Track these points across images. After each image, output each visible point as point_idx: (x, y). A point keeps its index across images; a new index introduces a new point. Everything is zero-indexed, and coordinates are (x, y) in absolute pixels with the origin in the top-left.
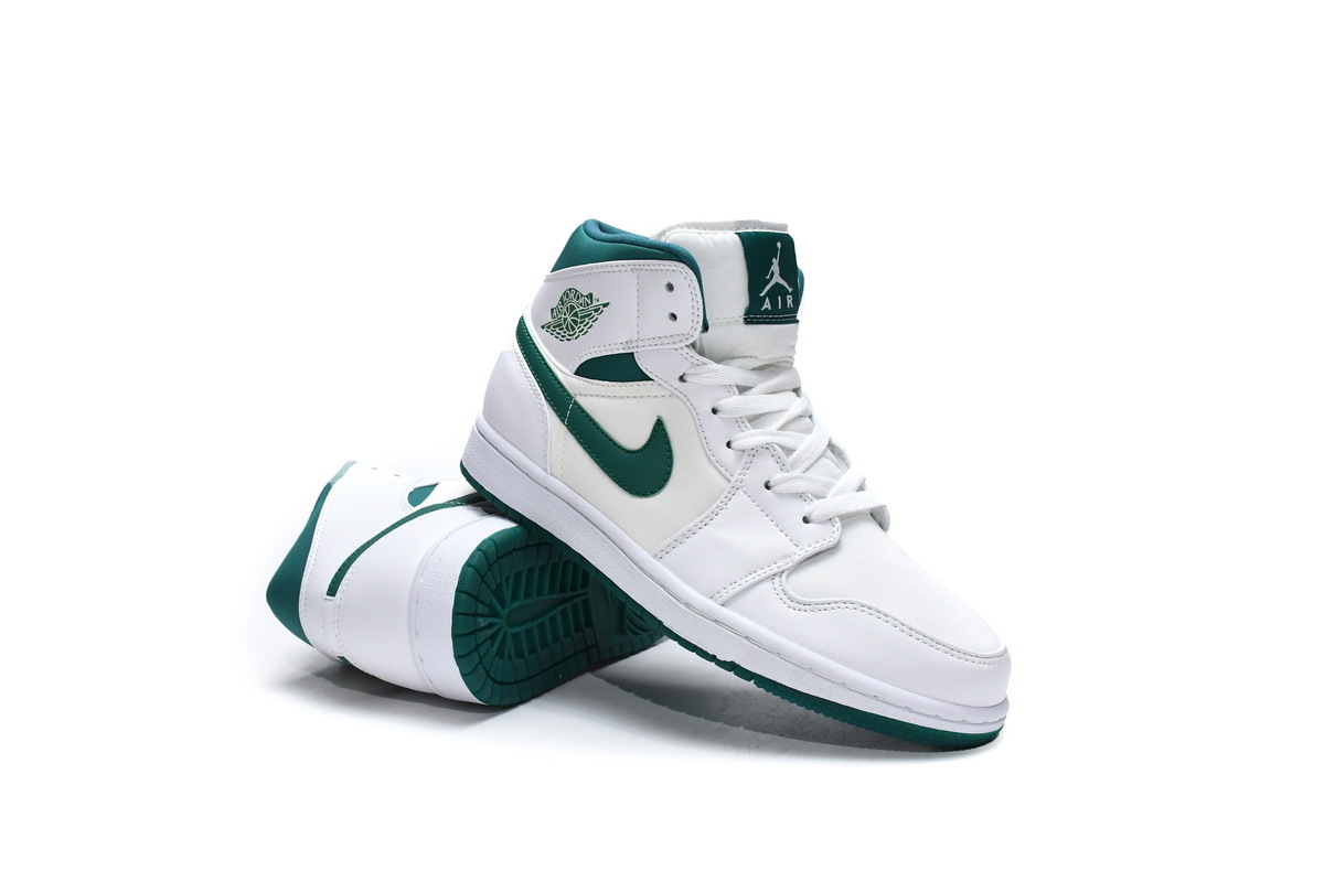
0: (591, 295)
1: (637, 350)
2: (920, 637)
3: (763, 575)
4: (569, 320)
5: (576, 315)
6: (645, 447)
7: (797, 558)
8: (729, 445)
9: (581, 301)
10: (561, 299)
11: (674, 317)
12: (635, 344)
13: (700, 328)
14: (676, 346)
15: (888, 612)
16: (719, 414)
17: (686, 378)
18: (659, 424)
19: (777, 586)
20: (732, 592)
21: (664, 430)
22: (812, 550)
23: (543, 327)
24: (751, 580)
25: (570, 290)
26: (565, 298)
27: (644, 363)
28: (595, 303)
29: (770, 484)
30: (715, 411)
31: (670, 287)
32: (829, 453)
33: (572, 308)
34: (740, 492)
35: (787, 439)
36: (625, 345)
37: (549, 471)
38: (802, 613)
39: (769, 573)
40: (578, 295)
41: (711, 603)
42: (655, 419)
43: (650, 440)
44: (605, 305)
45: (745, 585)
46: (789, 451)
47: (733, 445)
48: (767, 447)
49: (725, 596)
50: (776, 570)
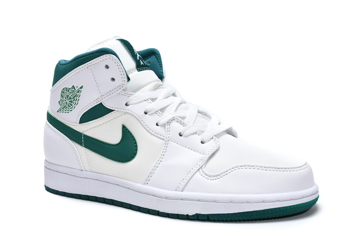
0: (73, 86)
1: (102, 100)
2: (271, 169)
3: (194, 172)
4: (68, 102)
5: (70, 98)
6: (122, 140)
7: (206, 159)
8: (157, 125)
9: (70, 91)
10: (61, 95)
11: (113, 79)
12: (101, 99)
13: (126, 80)
14: (118, 92)
15: (253, 165)
16: (149, 113)
17: (128, 104)
18: (124, 128)
19: (202, 173)
20: (184, 184)
21: (127, 129)
22: (210, 154)
23: (58, 111)
24: (190, 176)
25: (63, 89)
26: (63, 94)
27: (107, 105)
28: (76, 89)
29: (181, 134)
30: (146, 113)
31: (107, 67)
32: (199, 114)
33: (68, 96)
34: (170, 142)
35: (180, 113)
36: (96, 101)
37: (84, 170)
38: (217, 180)
39: (196, 169)
40: (67, 89)
41: (177, 192)
42: (122, 126)
43: (123, 136)
44: (81, 88)
45: (188, 179)
46: (184, 118)
47: (159, 124)
48: (173, 119)
49: (182, 187)
50: (199, 167)
